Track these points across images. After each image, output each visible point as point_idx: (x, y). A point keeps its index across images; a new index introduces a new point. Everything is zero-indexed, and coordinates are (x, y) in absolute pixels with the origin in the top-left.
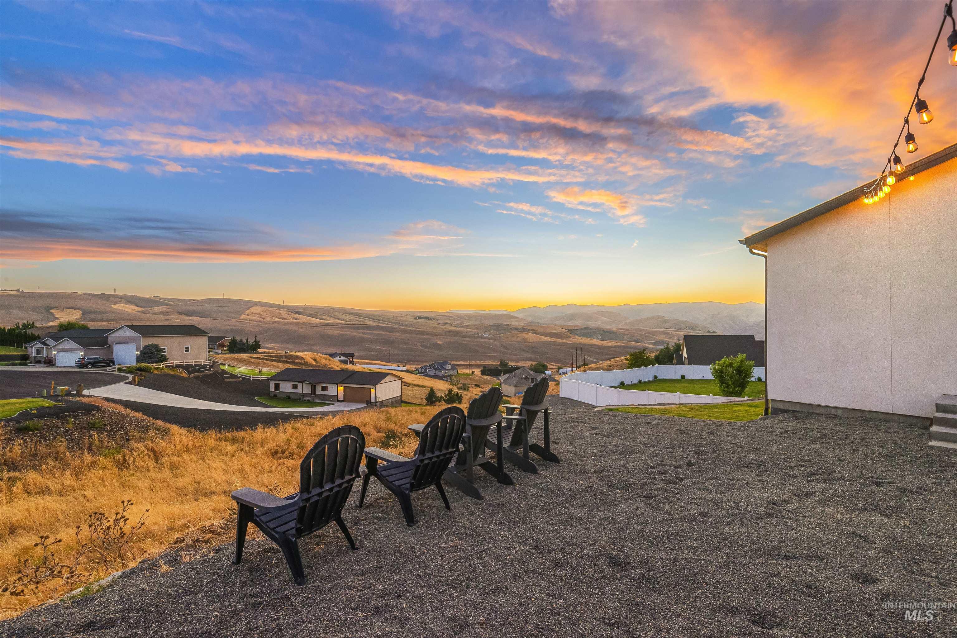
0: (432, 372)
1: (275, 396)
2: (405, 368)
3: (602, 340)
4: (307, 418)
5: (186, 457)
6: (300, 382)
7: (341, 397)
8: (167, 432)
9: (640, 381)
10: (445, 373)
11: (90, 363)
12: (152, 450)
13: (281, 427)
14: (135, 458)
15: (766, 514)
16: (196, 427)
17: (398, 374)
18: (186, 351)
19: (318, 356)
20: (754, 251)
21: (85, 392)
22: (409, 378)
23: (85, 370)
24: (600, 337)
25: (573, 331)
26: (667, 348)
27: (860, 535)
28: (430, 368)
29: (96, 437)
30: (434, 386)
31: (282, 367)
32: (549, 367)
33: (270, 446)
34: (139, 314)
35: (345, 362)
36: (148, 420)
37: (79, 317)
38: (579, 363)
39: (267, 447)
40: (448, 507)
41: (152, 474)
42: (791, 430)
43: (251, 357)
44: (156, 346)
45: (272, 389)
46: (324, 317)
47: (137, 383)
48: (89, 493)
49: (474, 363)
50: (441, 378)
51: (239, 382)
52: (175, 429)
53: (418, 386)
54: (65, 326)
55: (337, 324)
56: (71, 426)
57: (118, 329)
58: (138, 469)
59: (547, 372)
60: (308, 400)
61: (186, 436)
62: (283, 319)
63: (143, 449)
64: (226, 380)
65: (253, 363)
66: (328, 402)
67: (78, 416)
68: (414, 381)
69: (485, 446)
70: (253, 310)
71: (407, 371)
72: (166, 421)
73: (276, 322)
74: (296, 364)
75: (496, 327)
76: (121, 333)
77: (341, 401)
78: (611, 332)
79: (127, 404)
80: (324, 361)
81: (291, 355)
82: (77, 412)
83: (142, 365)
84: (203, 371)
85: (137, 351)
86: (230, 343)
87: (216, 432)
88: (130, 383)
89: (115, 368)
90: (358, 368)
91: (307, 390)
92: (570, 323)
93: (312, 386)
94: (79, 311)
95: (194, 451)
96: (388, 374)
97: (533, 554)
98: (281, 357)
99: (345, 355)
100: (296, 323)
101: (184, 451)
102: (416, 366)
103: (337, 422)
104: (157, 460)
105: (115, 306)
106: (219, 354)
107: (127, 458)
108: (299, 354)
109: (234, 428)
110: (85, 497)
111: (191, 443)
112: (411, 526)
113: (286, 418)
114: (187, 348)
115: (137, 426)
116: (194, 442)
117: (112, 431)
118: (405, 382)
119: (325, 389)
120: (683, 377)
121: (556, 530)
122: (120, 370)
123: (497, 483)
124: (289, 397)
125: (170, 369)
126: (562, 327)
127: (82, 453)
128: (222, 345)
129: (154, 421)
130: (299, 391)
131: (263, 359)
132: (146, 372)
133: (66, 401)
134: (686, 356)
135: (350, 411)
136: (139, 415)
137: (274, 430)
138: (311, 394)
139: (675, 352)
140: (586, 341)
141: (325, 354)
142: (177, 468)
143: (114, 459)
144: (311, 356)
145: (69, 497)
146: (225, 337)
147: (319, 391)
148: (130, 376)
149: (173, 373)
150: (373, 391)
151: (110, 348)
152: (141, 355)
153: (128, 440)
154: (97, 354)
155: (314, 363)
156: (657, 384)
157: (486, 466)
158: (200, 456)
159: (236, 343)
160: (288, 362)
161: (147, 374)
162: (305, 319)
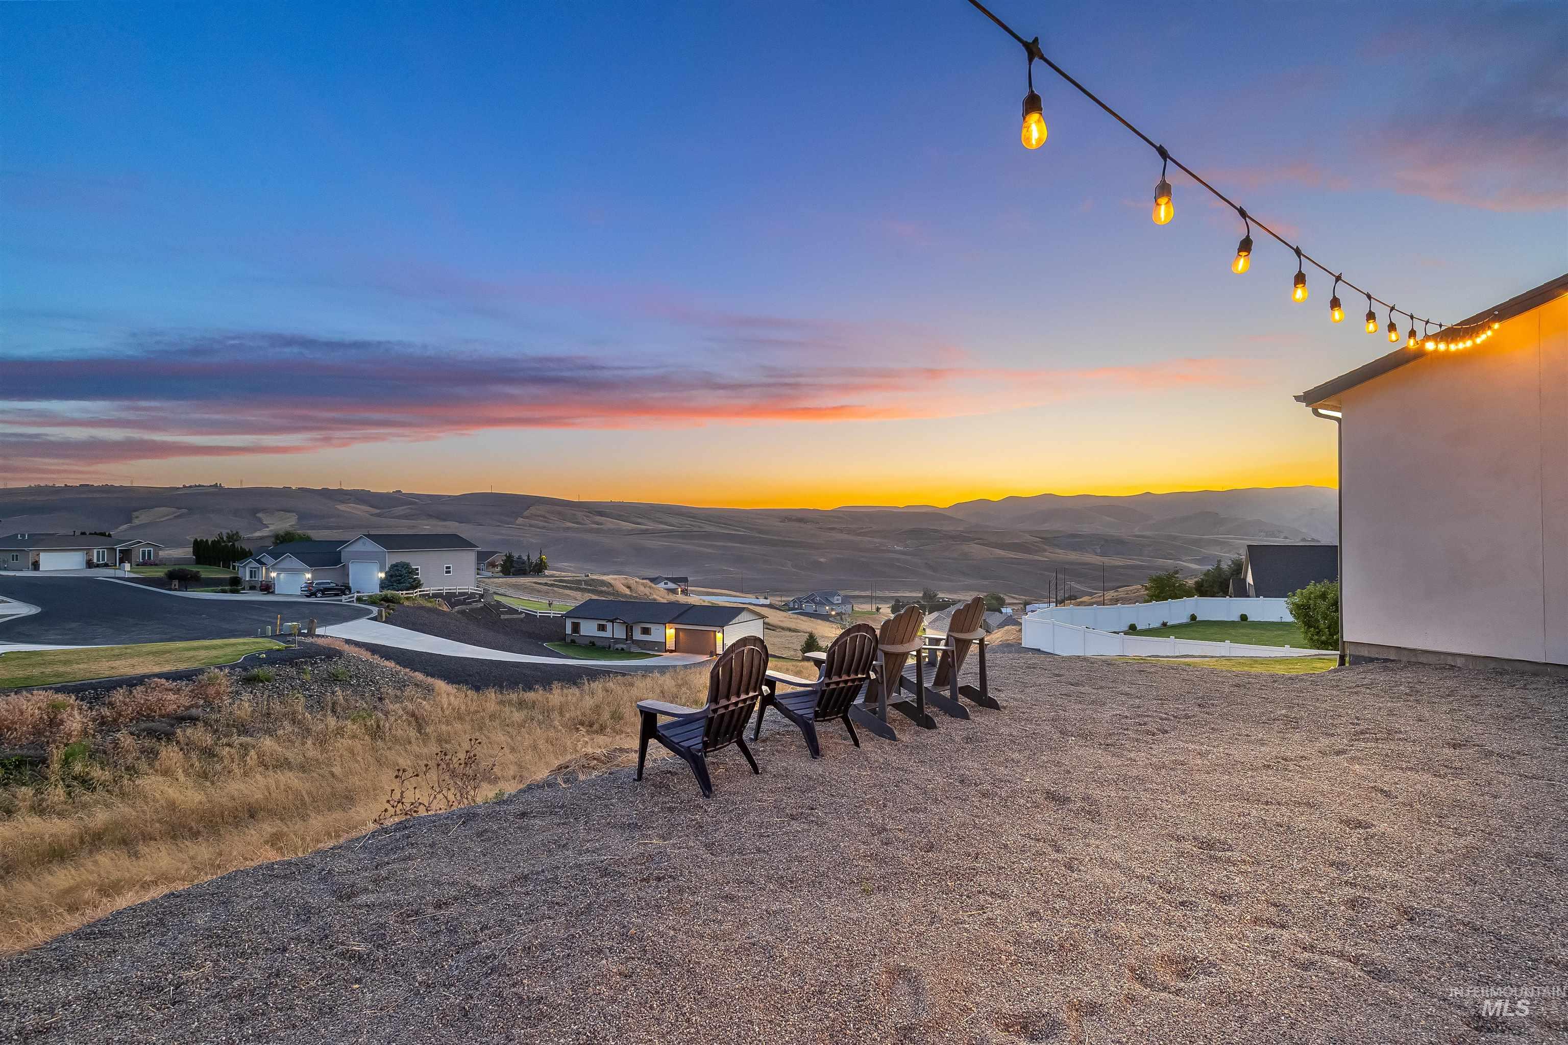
0: (811, 608)
1: (573, 641)
2: (767, 602)
3: (1103, 554)
4: (624, 675)
5: (458, 726)
6: (609, 621)
7: (670, 644)
8: (429, 690)
9: (1164, 624)
10: (832, 610)
11: (318, 590)
12: (413, 715)
13: (586, 687)
14: (392, 725)
15: (1264, 766)
16: (467, 684)
17: (758, 609)
18: (447, 572)
19: (633, 581)
20: (1321, 411)
21: (319, 631)
22: (775, 617)
23: (312, 600)
24: (1099, 551)
25: (1051, 540)
26: (1218, 568)
27: (1382, 790)
28: (807, 602)
29: (339, 693)
30: (814, 631)
31: (580, 598)
32: (1008, 600)
33: (573, 714)
34: (374, 519)
35: (674, 591)
36: (404, 672)
37: (293, 523)
38: (1060, 596)
39: (568, 715)
40: (857, 744)
41: (415, 748)
42: (1366, 684)
43: (535, 583)
44: (406, 566)
45: (569, 630)
46: (640, 520)
47: (384, 619)
48: (337, 770)
49: (879, 594)
50: (826, 618)
51: (522, 620)
52: (440, 685)
53: (790, 630)
54: (282, 536)
55: (662, 531)
56: (308, 677)
57: (354, 541)
58: (396, 740)
59: (1004, 610)
60: (622, 649)
61: (456, 697)
62: (577, 523)
63: (401, 712)
64: (502, 617)
65: (539, 591)
66: (651, 653)
67: (316, 663)
68: (782, 621)
69: (901, 685)
70: (533, 510)
71: (771, 606)
72: (428, 674)
73: (568, 528)
74: (600, 593)
75: (916, 533)
76: (358, 547)
77: (671, 651)
78: (1120, 542)
79: (374, 649)
80: (642, 588)
81: (593, 580)
82: (314, 657)
83: (389, 593)
84: (470, 603)
85: (381, 571)
86: (505, 562)
87: (495, 693)
88: (375, 619)
89: (353, 597)
90: (694, 599)
91: (620, 633)
92: (1046, 526)
93: (627, 627)
94: (294, 514)
95: (467, 718)
96: (743, 609)
97: (957, 786)
98: (579, 582)
99: (674, 580)
100: (598, 529)
101: (455, 718)
102: (783, 599)
103: (667, 683)
104: (420, 729)
105: (342, 507)
106: (489, 578)
107: (382, 723)
108: (605, 578)
109: (520, 686)
110: (333, 775)
111: (463, 707)
112: (816, 758)
113: (593, 674)
114: (447, 568)
115: (391, 680)
116: (467, 705)
117: (359, 685)
118: (768, 624)
119: (646, 631)
120: (1244, 618)
121: (986, 769)
122: (359, 600)
123: (916, 726)
124: (593, 644)
125: (426, 600)
126: (1031, 533)
127: (325, 715)
128: (493, 565)
129: (411, 674)
130: (608, 634)
131: (552, 585)
132: (393, 602)
133: (300, 643)
134: (1252, 583)
135: (685, 666)
136: (390, 664)
137: (576, 691)
138: (626, 640)
139: (1232, 574)
140: (1073, 556)
141: (643, 579)
142: (446, 743)
143: (365, 725)
144: (623, 581)
145: (315, 775)
146: (496, 552)
147: (638, 635)
148: (375, 610)
149: (429, 605)
150: (719, 636)
151: (345, 568)
152: (386, 578)
153: (380, 699)
154: (328, 578)
155: (628, 592)
156: (1195, 629)
157: (900, 706)
158: (476, 727)
159: (513, 561)
160: (589, 591)
161: (396, 606)
162: (611, 522)
